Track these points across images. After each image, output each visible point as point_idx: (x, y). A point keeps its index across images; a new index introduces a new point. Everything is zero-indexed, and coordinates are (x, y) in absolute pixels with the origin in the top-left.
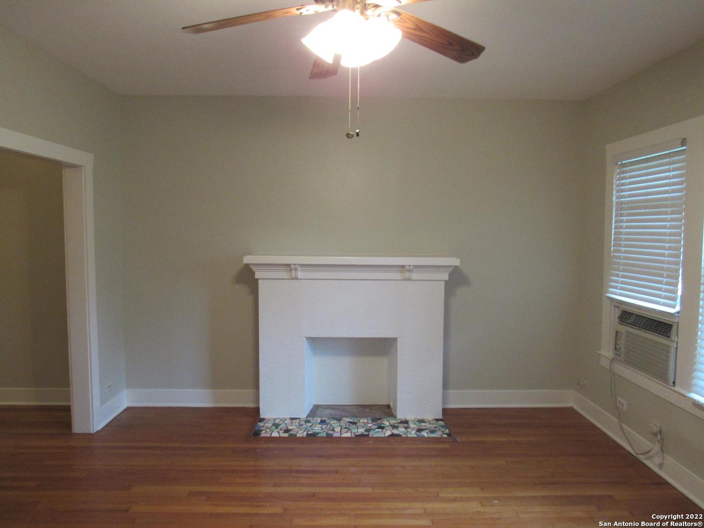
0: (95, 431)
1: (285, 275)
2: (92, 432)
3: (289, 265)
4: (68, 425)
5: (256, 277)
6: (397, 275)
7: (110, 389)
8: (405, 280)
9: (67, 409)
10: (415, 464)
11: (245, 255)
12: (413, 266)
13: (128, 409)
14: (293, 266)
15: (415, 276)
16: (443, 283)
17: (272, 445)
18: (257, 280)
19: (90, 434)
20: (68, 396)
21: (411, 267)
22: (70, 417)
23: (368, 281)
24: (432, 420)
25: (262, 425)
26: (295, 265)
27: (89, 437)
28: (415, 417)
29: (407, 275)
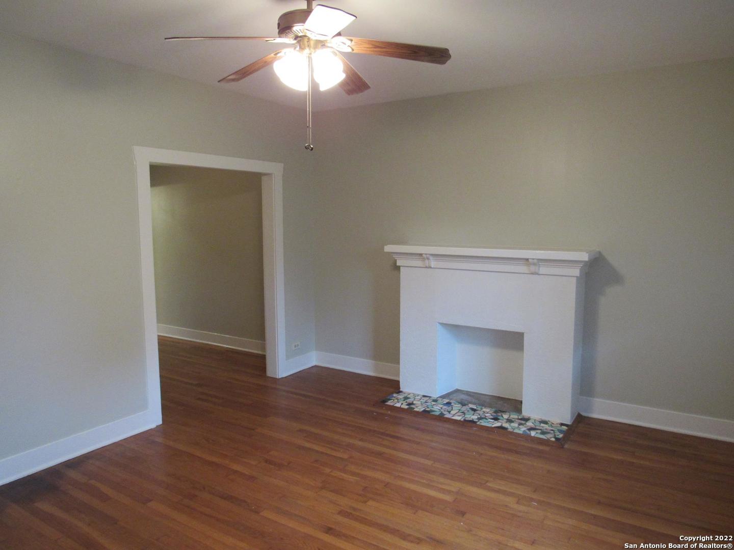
0: (280, 377)
1: (419, 263)
2: (277, 377)
3: (421, 255)
4: (263, 368)
5: (398, 264)
6: (523, 269)
7: (296, 348)
8: (532, 274)
9: (263, 358)
10: (494, 454)
11: (386, 245)
12: (538, 259)
13: (316, 366)
14: (424, 256)
15: (543, 270)
16: (574, 280)
17: (389, 412)
18: (399, 267)
19: (277, 378)
20: (264, 348)
21: (535, 261)
22: (265, 364)
23: (493, 273)
24: (557, 424)
25: (394, 396)
26: (426, 254)
27: (275, 380)
28: (540, 418)
29: (533, 268)
